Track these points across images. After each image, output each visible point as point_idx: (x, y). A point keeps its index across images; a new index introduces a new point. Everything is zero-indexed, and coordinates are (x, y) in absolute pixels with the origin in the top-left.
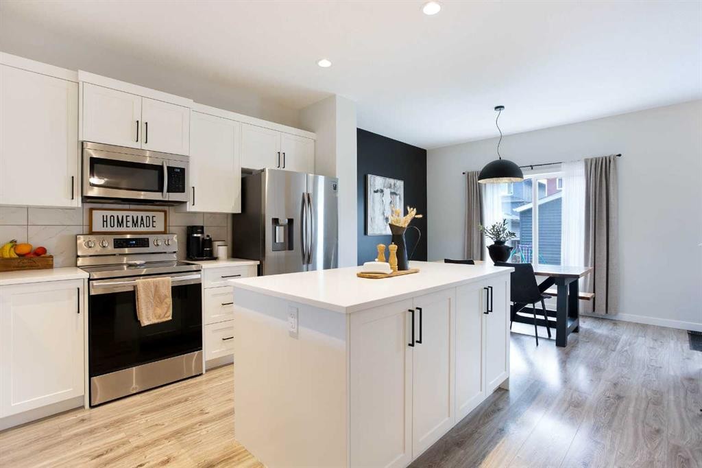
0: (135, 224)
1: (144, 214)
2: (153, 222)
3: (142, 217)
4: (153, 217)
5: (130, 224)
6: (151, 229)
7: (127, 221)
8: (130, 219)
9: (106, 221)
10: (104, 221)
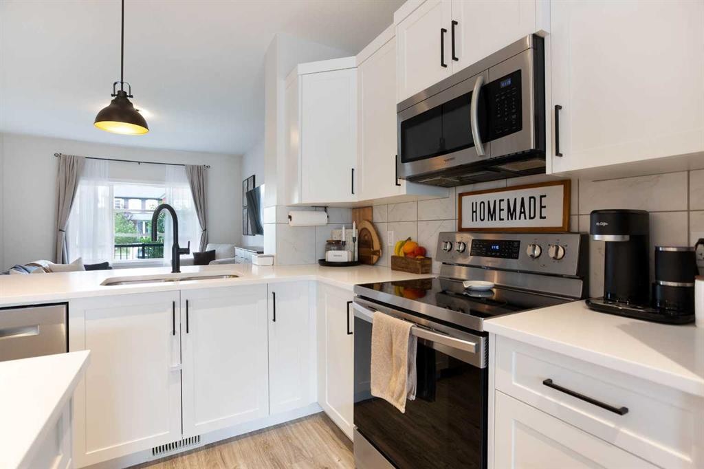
0: (511, 214)
1: (526, 193)
2: (542, 207)
3: (523, 199)
4: (541, 197)
5: (504, 214)
6: (537, 223)
7: (501, 210)
8: (504, 205)
9: (476, 212)
10: (473, 212)
